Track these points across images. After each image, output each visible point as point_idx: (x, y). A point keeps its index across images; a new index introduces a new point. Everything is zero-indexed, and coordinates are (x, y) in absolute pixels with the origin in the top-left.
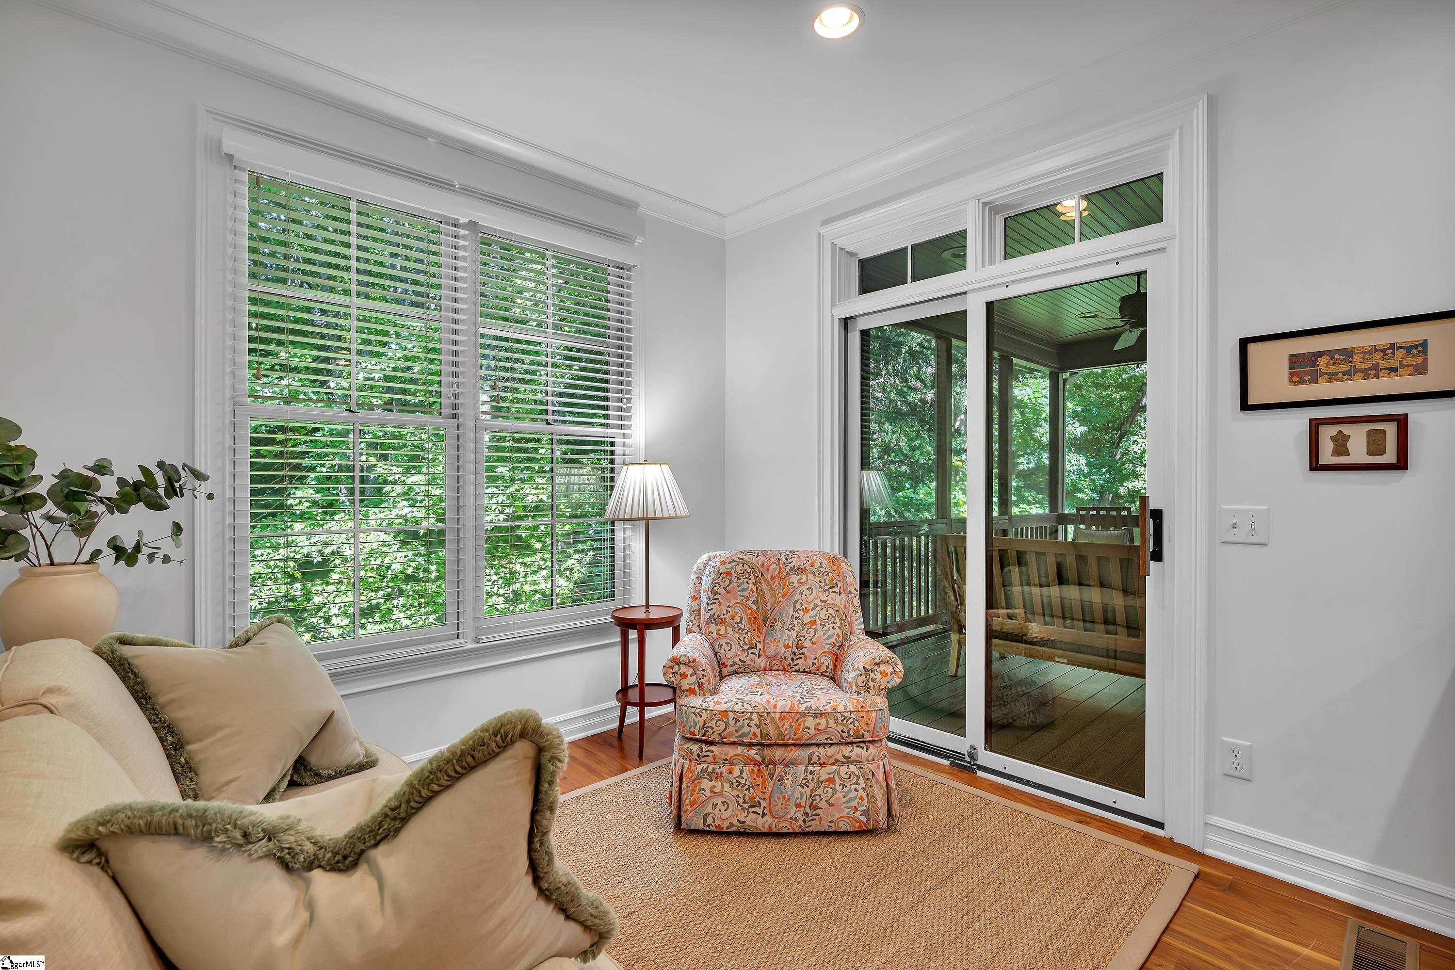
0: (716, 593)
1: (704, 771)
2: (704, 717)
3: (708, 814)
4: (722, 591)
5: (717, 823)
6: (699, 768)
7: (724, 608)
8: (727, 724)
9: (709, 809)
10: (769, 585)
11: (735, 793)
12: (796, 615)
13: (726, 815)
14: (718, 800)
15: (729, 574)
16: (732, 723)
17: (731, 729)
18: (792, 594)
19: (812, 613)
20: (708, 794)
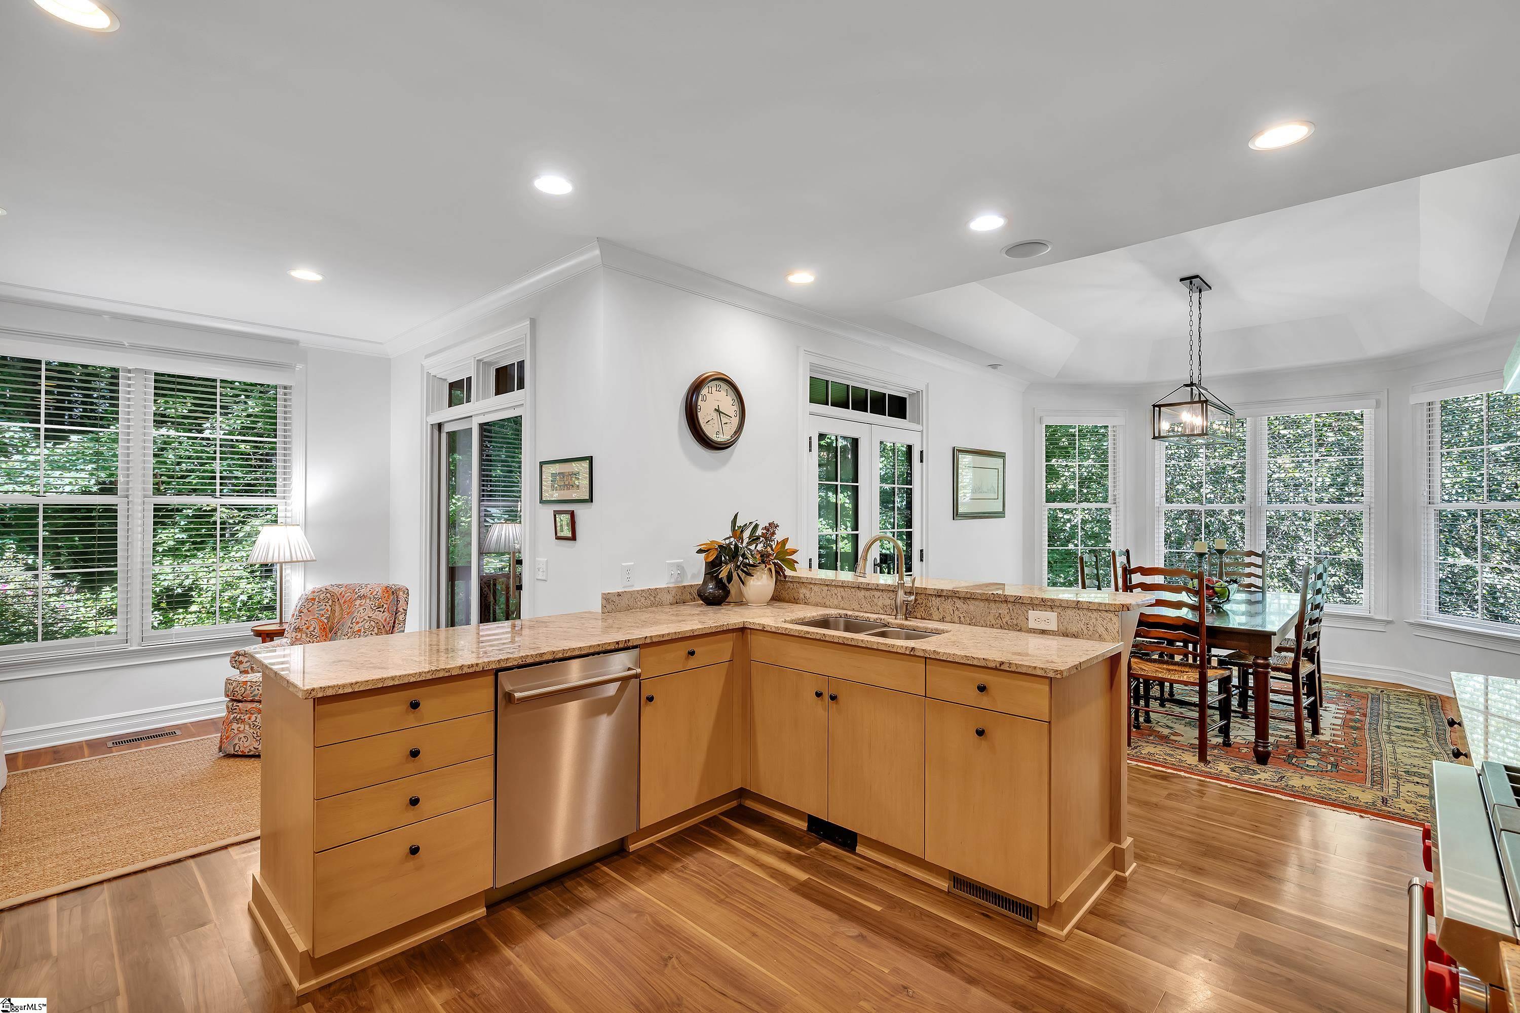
0: (301, 612)
1: (234, 718)
2: (234, 684)
3: (236, 744)
4: (305, 611)
5: (241, 749)
6: (232, 716)
7: (303, 622)
8: (246, 689)
9: (236, 741)
10: (341, 606)
11: (252, 731)
12: (351, 626)
13: (247, 744)
14: (242, 735)
15: (314, 599)
16: (248, 688)
17: (248, 692)
18: (353, 613)
19: (360, 625)
20: (236, 732)
